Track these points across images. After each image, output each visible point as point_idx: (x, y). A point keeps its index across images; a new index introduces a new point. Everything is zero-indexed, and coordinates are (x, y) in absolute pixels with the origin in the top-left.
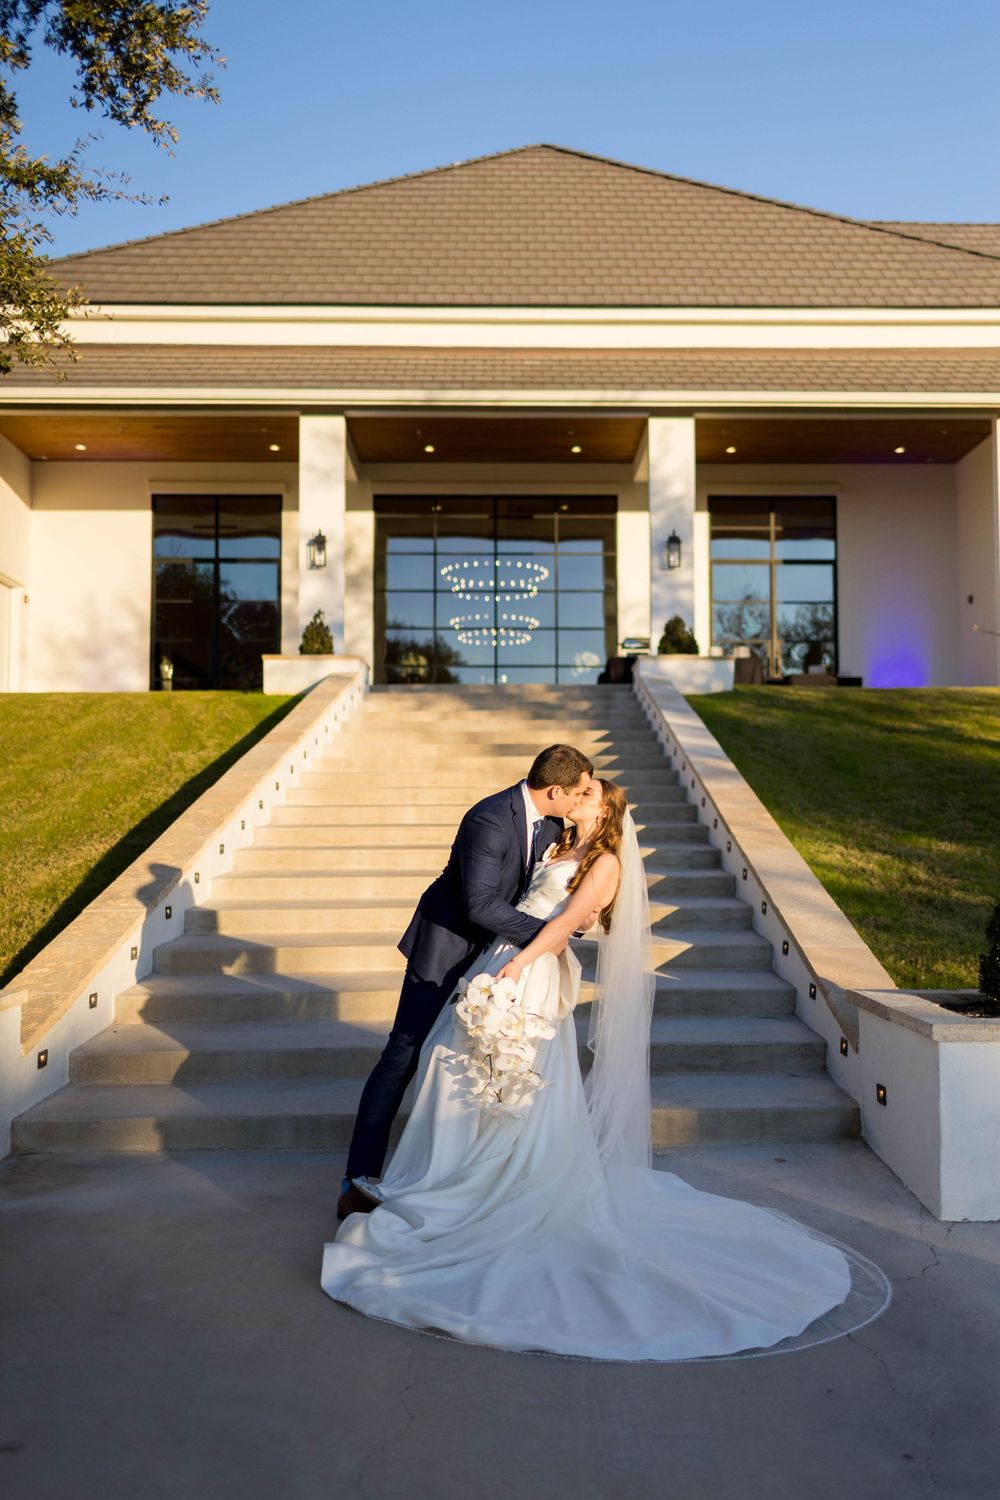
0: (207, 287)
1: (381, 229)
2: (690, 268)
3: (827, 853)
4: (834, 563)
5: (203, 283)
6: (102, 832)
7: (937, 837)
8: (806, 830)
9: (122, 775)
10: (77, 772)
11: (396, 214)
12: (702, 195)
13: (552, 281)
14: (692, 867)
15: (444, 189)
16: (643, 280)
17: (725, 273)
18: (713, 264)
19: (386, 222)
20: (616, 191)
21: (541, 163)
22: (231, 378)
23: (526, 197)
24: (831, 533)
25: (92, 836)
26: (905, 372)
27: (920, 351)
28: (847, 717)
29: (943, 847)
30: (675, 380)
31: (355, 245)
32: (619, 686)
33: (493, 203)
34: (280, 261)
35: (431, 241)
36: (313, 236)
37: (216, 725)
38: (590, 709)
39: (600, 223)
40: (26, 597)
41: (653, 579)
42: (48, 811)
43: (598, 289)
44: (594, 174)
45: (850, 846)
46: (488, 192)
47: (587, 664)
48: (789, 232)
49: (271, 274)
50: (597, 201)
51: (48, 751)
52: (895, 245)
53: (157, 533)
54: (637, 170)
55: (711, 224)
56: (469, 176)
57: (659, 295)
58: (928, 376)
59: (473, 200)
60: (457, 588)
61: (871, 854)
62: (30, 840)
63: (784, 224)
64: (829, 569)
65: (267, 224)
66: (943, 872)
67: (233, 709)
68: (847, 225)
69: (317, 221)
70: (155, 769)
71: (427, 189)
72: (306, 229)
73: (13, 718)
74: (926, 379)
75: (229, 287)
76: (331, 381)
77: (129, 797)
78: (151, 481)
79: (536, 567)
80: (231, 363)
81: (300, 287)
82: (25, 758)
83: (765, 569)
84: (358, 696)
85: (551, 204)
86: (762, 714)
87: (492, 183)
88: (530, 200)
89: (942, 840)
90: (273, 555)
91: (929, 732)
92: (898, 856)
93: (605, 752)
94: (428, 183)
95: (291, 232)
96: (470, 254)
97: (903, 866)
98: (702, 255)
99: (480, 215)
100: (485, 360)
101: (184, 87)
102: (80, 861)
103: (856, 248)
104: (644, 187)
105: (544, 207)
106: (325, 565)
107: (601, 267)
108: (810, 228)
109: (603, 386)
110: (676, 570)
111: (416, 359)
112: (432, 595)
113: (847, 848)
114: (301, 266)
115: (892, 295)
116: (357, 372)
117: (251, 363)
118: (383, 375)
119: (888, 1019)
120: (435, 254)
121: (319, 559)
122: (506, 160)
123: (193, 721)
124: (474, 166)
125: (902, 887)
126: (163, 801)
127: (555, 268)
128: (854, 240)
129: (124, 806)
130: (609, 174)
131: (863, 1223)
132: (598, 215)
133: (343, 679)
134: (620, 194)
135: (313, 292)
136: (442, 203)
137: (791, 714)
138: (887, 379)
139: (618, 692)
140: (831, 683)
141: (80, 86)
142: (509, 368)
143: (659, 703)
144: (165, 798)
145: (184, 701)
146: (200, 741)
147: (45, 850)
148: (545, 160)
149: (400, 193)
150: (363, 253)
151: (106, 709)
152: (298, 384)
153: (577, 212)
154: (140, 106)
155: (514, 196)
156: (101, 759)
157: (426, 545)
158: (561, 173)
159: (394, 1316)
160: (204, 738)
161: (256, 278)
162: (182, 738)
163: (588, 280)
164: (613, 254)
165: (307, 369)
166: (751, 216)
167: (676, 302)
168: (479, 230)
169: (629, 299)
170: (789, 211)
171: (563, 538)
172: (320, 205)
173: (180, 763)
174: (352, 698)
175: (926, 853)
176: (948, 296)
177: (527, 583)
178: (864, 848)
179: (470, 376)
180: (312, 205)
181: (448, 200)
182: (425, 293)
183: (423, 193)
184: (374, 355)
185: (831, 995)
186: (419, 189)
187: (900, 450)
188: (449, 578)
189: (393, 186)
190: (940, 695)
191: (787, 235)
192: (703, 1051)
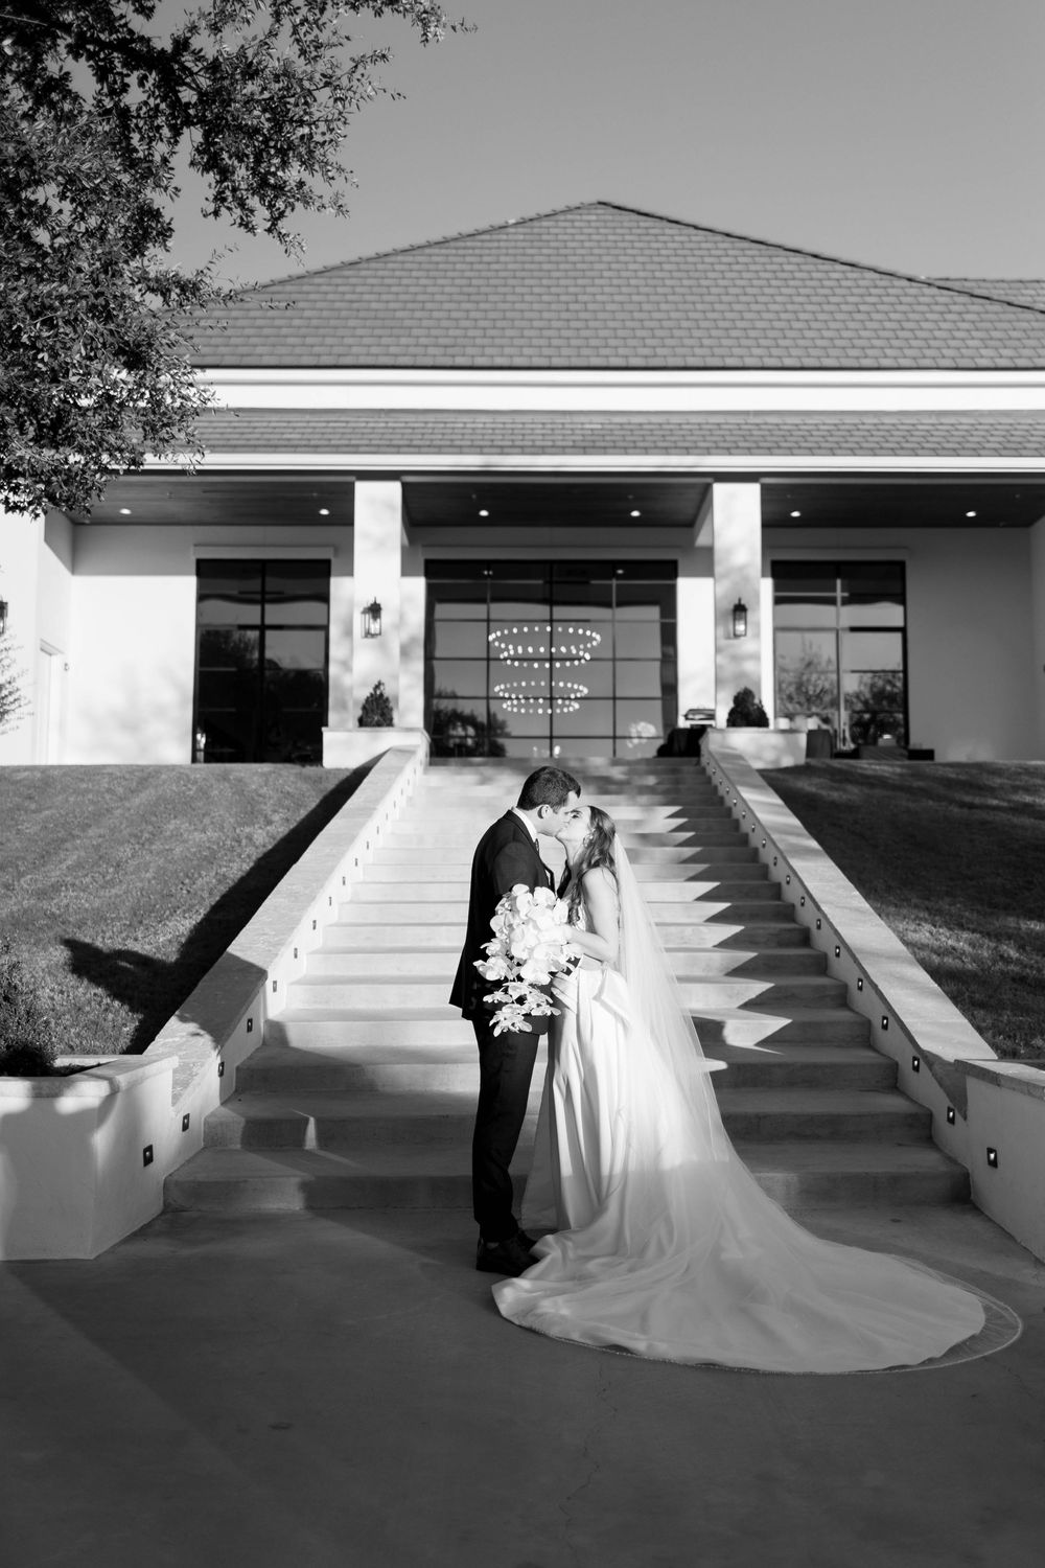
0: (259, 350)
1: (435, 289)
2: (754, 329)
3: (915, 931)
4: (903, 630)
5: (255, 346)
6: (184, 908)
7: (1025, 916)
8: (892, 909)
9: (193, 850)
10: (147, 847)
11: (450, 274)
12: (763, 252)
13: (612, 342)
14: (781, 944)
15: (499, 248)
16: (706, 342)
17: (789, 334)
18: (777, 324)
19: (440, 282)
20: (675, 249)
21: (597, 221)
22: (286, 443)
23: (583, 255)
24: (900, 599)
25: (175, 912)
26: (978, 436)
27: (991, 413)
28: (926, 793)
29: (1032, 926)
30: (740, 444)
31: (410, 306)
32: (686, 759)
33: (550, 262)
34: (333, 323)
35: (487, 301)
36: (366, 297)
37: (279, 800)
38: (658, 784)
39: (660, 282)
40: (66, 665)
41: (718, 650)
42: (124, 887)
43: (659, 351)
44: (652, 231)
45: (938, 924)
46: (545, 251)
47: (644, 735)
48: (855, 291)
49: (324, 336)
50: (656, 259)
51: (112, 826)
52: (964, 304)
53: (201, 597)
54: (696, 227)
55: (774, 283)
56: (525, 234)
57: (723, 357)
58: (1001, 439)
59: (528, 259)
60: (506, 654)
61: (960, 933)
62: (114, 915)
63: (849, 283)
64: (898, 636)
65: (319, 285)
66: (1033, 950)
67: (293, 782)
68: (914, 284)
69: (370, 281)
70: (224, 845)
71: (482, 248)
72: (359, 289)
73: (71, 791)
74: (999, 443)
75: (283, 350)
76: (388, 446)
77: (203, 873)
78: (196, 545)
79: (588, 633)
80: (285, 427)
81: (355, 350)
82: (91, 832)
83: (832, 636)
84: (420, 769)
85: (609, 263)
86: (837, 790)
87: (548, 241)
88: (588, 259)
89: (1031, 919)
90: (321, 621)
91: (1011, 809)
92: (988, 935)
93: (679, 829)
94: (482, 241)
95: (344, 293)
96: (527, 315)
97: (993, 945)
98: (765, 316)
99: (536, 274)
100: (543, 424)
101: (317, 204)
102: (169, 936)
103: (925, 308)
104: (704, 245)
105: (602, 266)
106: (380, 634)
107: (662, 328)
108: (876, 287)
109: (666, 451)
110: (742, 638)
111: (474, 423)
112: (485, 663)
113: (935, 926)
114: (354, 328)
115: (963, 357)
116: (414, 437)
117: (305, 428)
118: (441, 440)
119: (999, 1085)
120: (492, 315)
121: (374, 627)
122: (562, 217)
123: (254, 794)
124: (530, 224)
125: (994, 965)
126: (239, 876)
127: (615, 329)
128: (922, 299)
129: (199, 882)
130: (668, 231)
131: (982, 1272)
132: (658, 274)
133: (406, 753)
134: (680, 252)
135: (368, 355)
136: (497, 262)
137: (866, 791)
138: (959, 443)
139: (686, 766)
140: (902, 755)
141: (211, 198)
142: (569, 432)
143: (734, 778)
144: (240, 874)
145: (242, 775)
146: (266, 817)
147: (130, 925)
148: (602, 217)
149: (454, 251)
150: (418, 314)
151: (164, 783)
152: (355, 449)
153: (636, 271)
154: (275, 220)
155: (571, 255)
156: (168, 833)
157: (478, 610)
158: (619, 231)
159: (576, 1336)
160: (270, 813)
161: (309, 340)
162: (246, 813)
163: (649, 342)
164: (673, 315)
165: (363, 434)
166: (815, 275)
167: (740, 364)
168: (536, 290)
169: (691, 362)
170: (854, 269)
171: (620, 604)
172: (373, 265)
173: (249, 838)
174: (415, 772)
175: (1015, 932)
176: (1020, 357)
177: (578, 650)
178: (952, 926)
179: (529, 440)
180: (364, 265)
181: (502, 259)
182: (483, 355)
183: (477, 251)
184: (431, 418)
185: (936, 1067)
186: (473, 248)
187: (971, 514)
188: (497, 644)
189: (447, 245)
190: (1020, 770)
191: (852, 295)
192: (811, 1120)
